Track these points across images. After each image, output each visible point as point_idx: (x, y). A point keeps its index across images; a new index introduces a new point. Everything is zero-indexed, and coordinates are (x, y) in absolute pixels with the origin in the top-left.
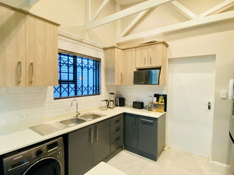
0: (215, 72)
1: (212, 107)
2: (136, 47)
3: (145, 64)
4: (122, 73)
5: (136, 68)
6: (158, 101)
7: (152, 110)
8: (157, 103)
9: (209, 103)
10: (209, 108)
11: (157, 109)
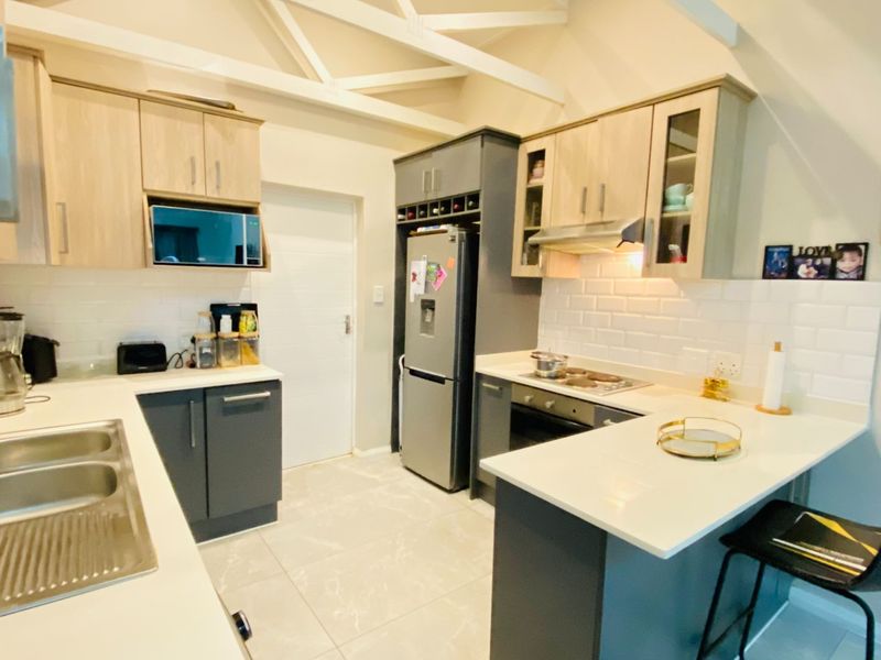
0: (355, 241)
1: (354, 326)
2: (140, 97)
3: (193, 183)
4: (63, 205)
5: (144, 190)
6: (235, 327)
7: (219, 365)
8: (236, 334)
9: (348, 317)
10: (348, 330)
11: (239, 357)
